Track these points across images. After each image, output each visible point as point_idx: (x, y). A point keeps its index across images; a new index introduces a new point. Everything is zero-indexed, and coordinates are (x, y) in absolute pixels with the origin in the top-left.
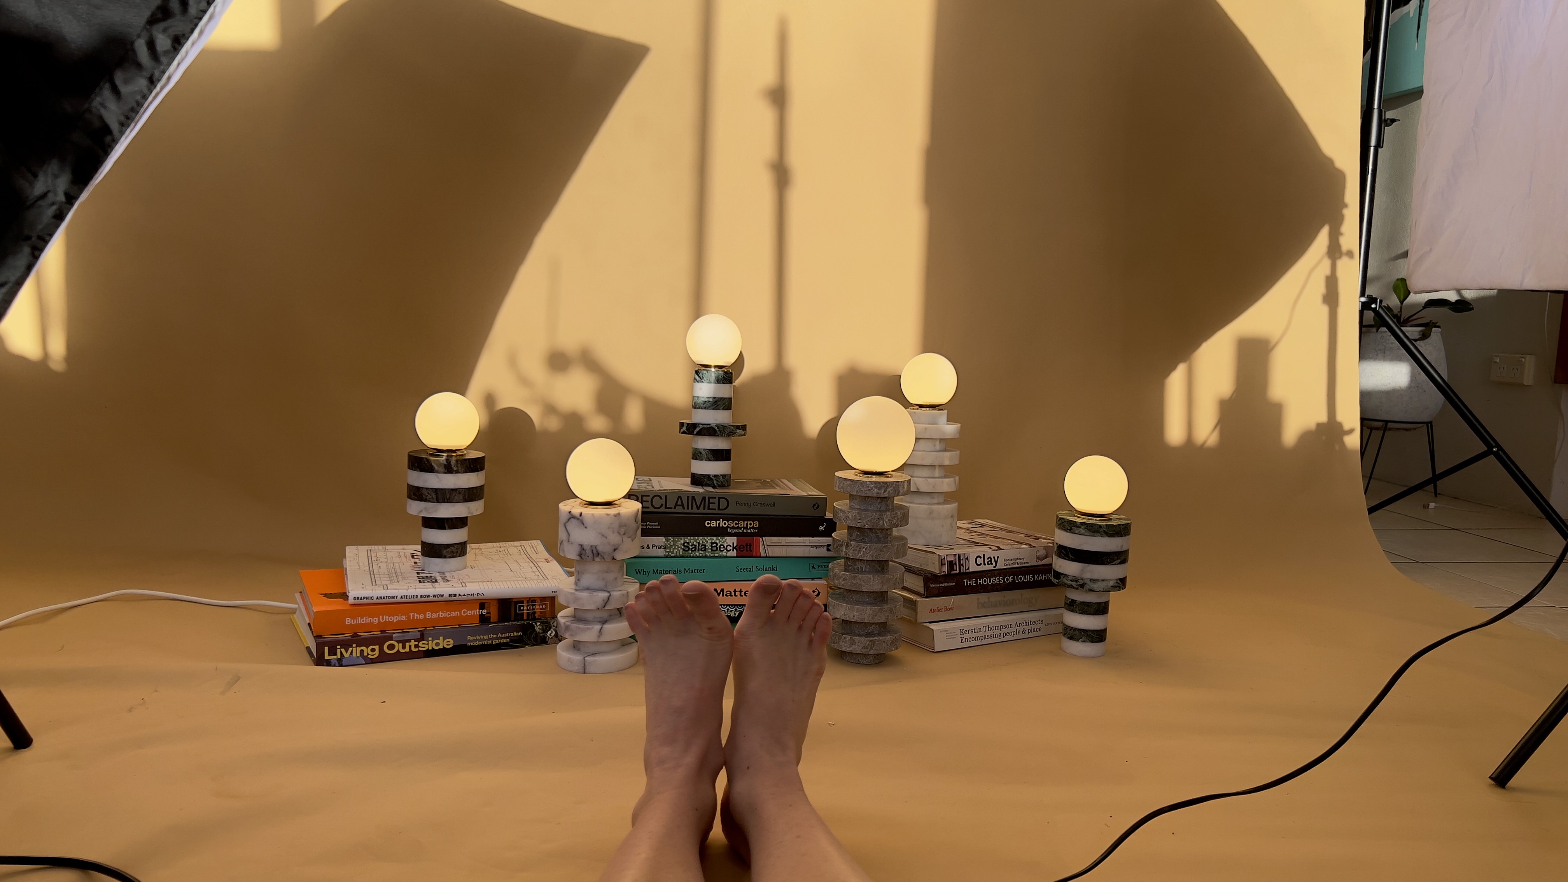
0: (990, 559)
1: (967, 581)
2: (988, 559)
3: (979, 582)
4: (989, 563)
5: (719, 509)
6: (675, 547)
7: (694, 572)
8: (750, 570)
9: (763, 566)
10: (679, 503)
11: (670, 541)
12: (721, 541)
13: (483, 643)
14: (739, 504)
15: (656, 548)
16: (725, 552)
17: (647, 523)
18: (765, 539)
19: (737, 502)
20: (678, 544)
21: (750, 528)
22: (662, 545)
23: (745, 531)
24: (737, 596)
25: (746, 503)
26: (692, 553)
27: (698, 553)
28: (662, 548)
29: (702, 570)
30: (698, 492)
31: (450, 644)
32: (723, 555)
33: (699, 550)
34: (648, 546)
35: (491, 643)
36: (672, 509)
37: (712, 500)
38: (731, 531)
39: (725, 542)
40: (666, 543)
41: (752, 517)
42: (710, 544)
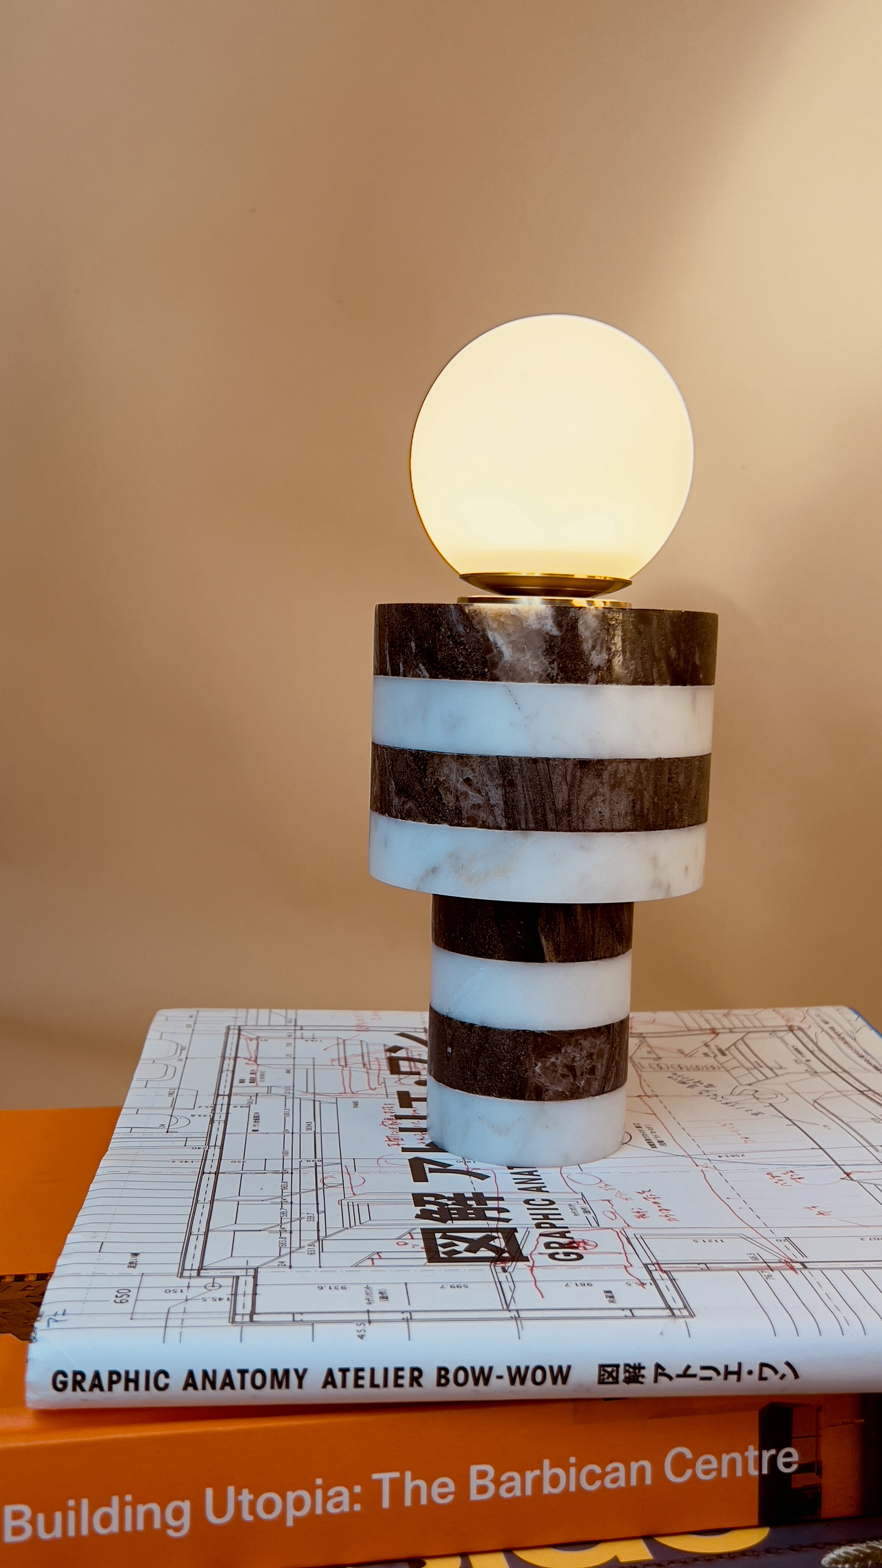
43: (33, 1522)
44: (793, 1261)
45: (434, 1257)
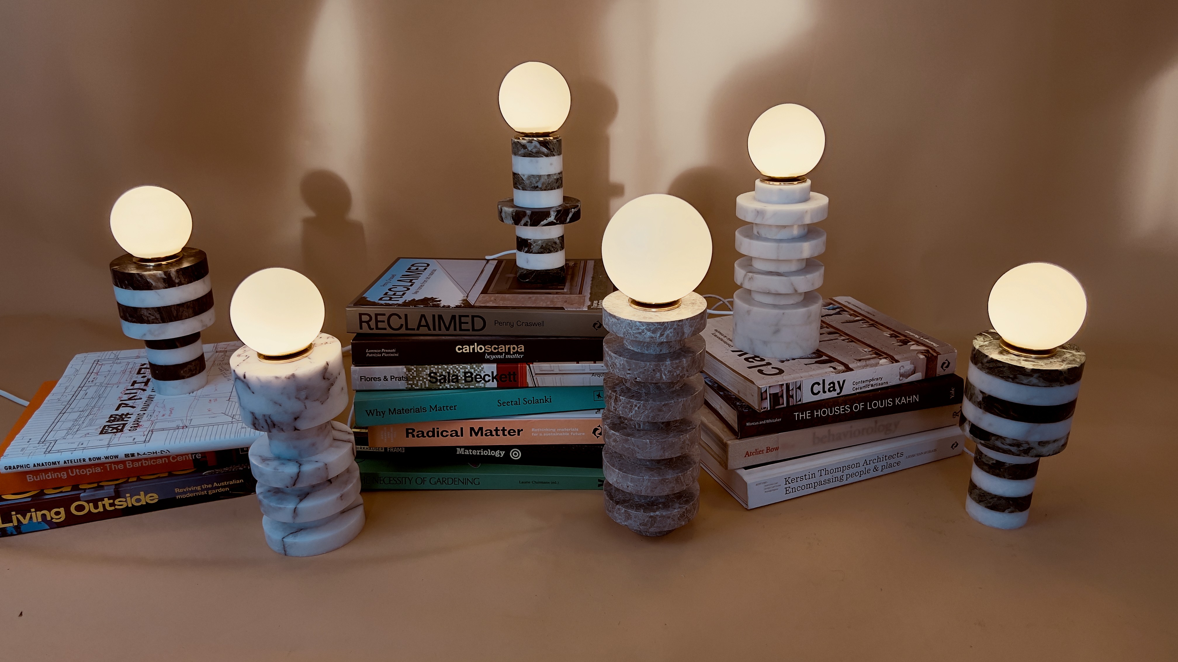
0: (832, 385)
1: (798, 415)
2: (829, 384)
3: (815, 413)
4: (832, 389)
5: (474, 330)
6: (419, 379)
7: (442, 409)
8: (517, 403)
9: (533, 398)
10: (423, 323)
11: (413, 371)
12: (477, 370)
13: (196, 494)
14: (499, 324)
15: (396, 380)
16: (482, 383)
17: (381, 351)
18: (533, 366)
19: (495, 321)
20: (423, 375)
21: (514, 353)
22: (402, 376)
23: (508, 356)
24: (499, 435)
25: (507, 323)
26: (441, 386)
27: (449, 385)
28: (403, 380)
29: (452, 407)
30: (449, 307)
31: (155, 499)
32: (481, 387)
33: (449, 382)
34: (385, 378)
35: (206, 494)
36: (415, 330)
37: (463, 320)
38: (488, 357)
39: (482, 370)
40: (407, 373)
41: (516, 340)
42: (463, 374)
43: (33, 478)
44: (185, 426)
45: (101, 433)
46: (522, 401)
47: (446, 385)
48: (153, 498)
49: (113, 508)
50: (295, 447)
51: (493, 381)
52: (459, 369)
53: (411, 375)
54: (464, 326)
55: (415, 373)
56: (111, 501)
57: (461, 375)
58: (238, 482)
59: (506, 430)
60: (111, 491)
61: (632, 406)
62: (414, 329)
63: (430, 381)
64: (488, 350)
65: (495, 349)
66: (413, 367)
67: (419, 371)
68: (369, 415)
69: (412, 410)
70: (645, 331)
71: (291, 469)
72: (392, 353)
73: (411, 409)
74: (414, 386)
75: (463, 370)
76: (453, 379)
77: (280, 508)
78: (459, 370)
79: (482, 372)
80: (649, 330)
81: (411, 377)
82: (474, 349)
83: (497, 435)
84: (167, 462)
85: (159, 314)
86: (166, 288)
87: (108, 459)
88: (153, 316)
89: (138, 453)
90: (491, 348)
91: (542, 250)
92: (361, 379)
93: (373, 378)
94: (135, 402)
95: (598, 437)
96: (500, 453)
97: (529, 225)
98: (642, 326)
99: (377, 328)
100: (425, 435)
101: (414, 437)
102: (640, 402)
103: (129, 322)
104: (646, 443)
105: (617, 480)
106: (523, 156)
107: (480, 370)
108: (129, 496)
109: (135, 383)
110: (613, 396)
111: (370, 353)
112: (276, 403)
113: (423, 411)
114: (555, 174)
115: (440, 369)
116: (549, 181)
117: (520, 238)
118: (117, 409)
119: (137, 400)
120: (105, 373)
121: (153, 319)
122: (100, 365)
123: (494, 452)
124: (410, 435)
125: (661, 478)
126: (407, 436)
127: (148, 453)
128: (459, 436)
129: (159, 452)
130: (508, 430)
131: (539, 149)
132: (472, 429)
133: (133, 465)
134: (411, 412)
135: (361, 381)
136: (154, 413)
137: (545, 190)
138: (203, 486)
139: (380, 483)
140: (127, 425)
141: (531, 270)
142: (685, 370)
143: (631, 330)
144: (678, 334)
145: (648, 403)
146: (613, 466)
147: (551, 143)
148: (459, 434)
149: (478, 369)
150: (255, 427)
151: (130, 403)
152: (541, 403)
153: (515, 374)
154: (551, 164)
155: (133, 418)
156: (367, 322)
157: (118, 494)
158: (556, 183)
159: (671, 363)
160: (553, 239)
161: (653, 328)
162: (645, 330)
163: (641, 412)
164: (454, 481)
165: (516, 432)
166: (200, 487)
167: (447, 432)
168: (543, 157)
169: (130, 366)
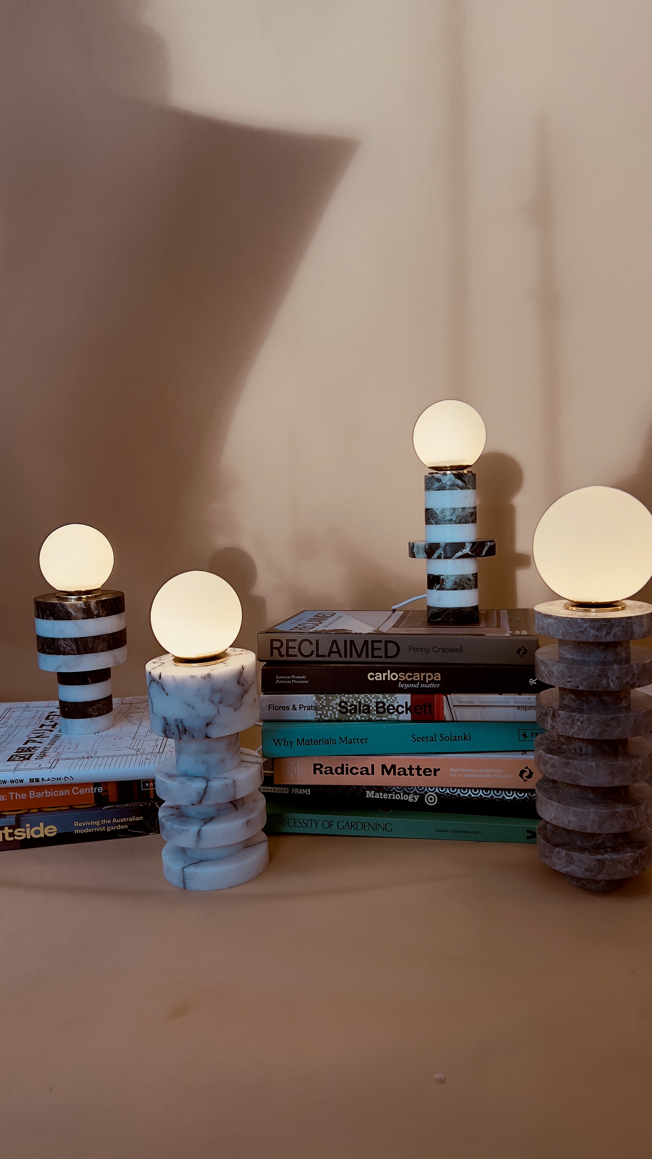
5: (387, 656)
6: (329, 708)
7: (353, 742)
8: (432, 739)
9: (451, 734)
10: (335, 649)
11: (322, 700)
12: (389, 700)
13: (94, 830)
14: (414, 650)
15: (305, 710)
16: (395, 715)
17: (291, 677)
18: (451, 697)
19: (410, 646)
20: (333, 705)
21: (430, 682)
22: (312, 705)
23: (423, 686)
24: (413, 775)
25: (422, 648)
26: (351, 717)
27: (359, 716)
28: (312, 710)
29: (363, 740)
30: (361, 634)
31: (53, 832)
32: (394, 719)
33: (360, 712)
34: (294, 707)
35: (104, 830)
36: (326, 657)
37: (376, 645)
38: (402, 686)
39: (396, 701)
40: (317, 702)
41: (432, 668)
42: (375, 704)
44: (90, 756)
45: (9, 760)
46: (438, 737)
47: (357, 716)
48: (50, 831)
49: (12, 839)
50: (203, 762)
51: (407, 713)
52: (371, 698)
53: (321, 704)
54: (376, 653)
55: (325, 702)
56: (11, 831)
57: (373, 705)
58: (138, 819)
59: (421, 769)
60: (12, 821)
61: (573, 721)
62: (324, 656)
63: (340, 711)
64: (402, 678)
65: (409, 677)
66: (323, 696)
67: (329, 700)
68: (276, 744)
69: (321, 742)
70: (589, 629)
71: (199, 785)
72: (302, 680)
73: (320, 740)
74: (323, 716)
75: (375, 700)
76: (364, 710)
77: (183, 830)
78: (371, 700)
79: (395, 702)
80: (593, 628)
81: (321, 706)
82: (386, 676)
83: (411, 774)
84: (69, 794)
85: (76, 645)
86: (85, 619)
87: (13, 783)
88: (70, 647)
89: (42, 778)
90: (405, 676)
91: (455, 586)
92: (269, 707)
93: (281, 706)
94: (42, 739)
95: (525, 781)
96: (414, 797)
97: (442, 558)
98: (584, 623)
99: (288, 655)
100: (334, 772)
101: (322, 774)
102: (583, 715)
103: (46, 654)
104: (592, 767)
105: (555, 816)
106: (437, 490)
107: (393, 700)
108: (29, 826)
109: (42, 725)
110: (550, 712)
111: (280, 680)
112: (189, 705)
113: (332, 743)
114: (470, 508)
115: (351, 698)
116: (463, 514)
117: (431, 575)
118: (25, 744)
119: (44, 738)
120: (16, 718)
121: (69, 650)
122: (11, 712)
123: (407, 796)
124: (318, 771)
125: (610, 811)
126: (315, 773)
127: (52, 778)
128: (370, 774)
129: (63, 779)
130: (423, 769)
131: (454, 481)
132: (384, 766)
133: (36, 796)
134: (320, 744)
135: (269, 710)
136: (60, 747)
137: (460, 523)
138: (102, 821)
139: (284, 826)
140: (33, 755)
141: (443, 608)
142: (636, 677)
143: (572, 629)
144: (627, 633)
145: (592, 716)
146: (551, 799)
147: (466, 476)
148: (370, 772)
149: (391, 698)
150: (166, 734)
151: (38, 740)
152: (459, 740)
153: (431, 706)
154: (466, 497)
155: (40, 750)
156: (278, 649)
157: (18, 825)
158: (471, 517)
159: (619, 668)
160: (467, 574)
161: (597, 625)
162: (588, 627)
163: (585, 727)
164: (363, 826)
165: (432, 772)
166: (99, 822)
167: (357, 769)
168: (457, 489)
169: (40, 713)
